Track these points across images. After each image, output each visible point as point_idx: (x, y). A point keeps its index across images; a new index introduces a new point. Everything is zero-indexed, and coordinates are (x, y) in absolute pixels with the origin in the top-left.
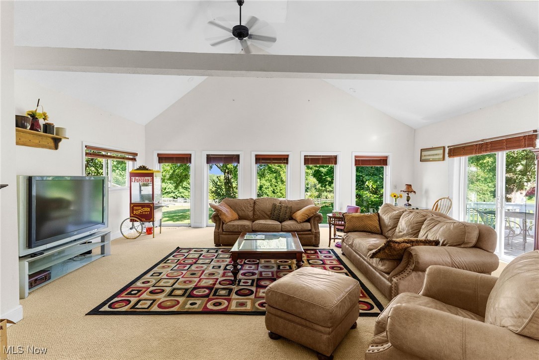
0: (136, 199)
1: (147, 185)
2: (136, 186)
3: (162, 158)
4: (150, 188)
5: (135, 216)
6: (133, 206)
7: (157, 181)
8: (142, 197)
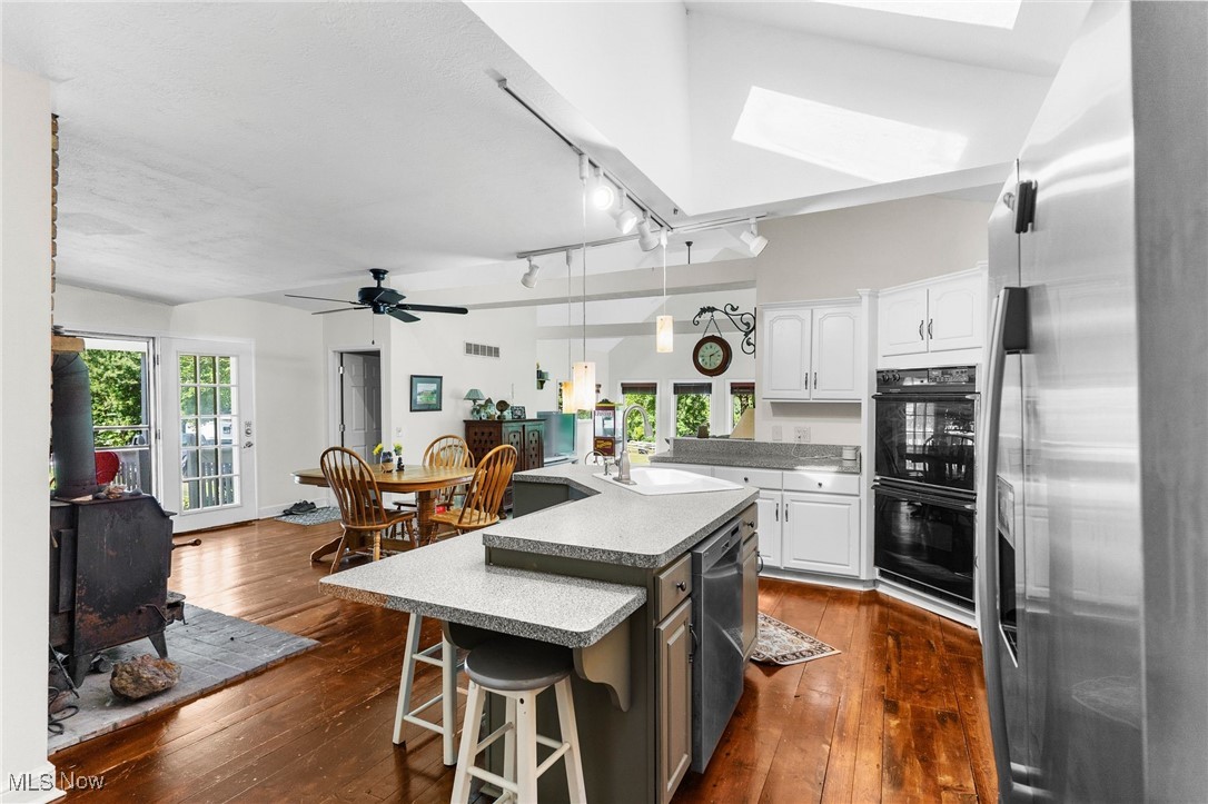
0: (600, 433)
1: (609, 419)
2: (599, 419)
3: (627, 388)
4: (612, 421)
5: (598, 449)
6: (597, 440)
7: (619, 414)
8: (605, 430)
